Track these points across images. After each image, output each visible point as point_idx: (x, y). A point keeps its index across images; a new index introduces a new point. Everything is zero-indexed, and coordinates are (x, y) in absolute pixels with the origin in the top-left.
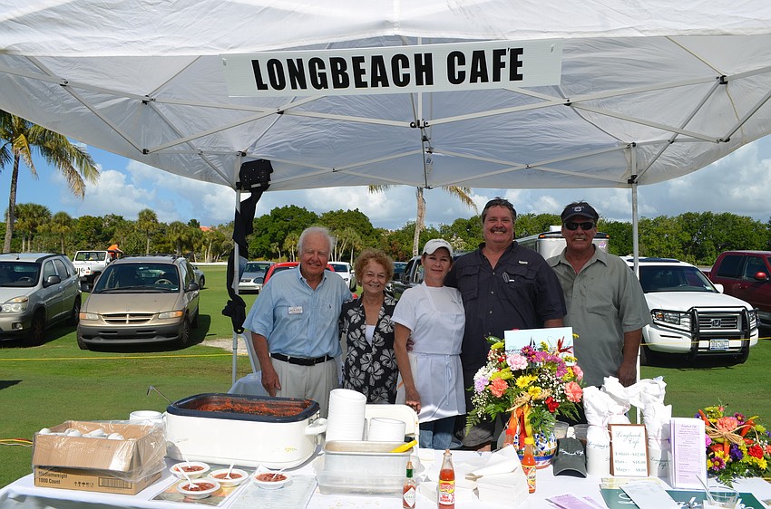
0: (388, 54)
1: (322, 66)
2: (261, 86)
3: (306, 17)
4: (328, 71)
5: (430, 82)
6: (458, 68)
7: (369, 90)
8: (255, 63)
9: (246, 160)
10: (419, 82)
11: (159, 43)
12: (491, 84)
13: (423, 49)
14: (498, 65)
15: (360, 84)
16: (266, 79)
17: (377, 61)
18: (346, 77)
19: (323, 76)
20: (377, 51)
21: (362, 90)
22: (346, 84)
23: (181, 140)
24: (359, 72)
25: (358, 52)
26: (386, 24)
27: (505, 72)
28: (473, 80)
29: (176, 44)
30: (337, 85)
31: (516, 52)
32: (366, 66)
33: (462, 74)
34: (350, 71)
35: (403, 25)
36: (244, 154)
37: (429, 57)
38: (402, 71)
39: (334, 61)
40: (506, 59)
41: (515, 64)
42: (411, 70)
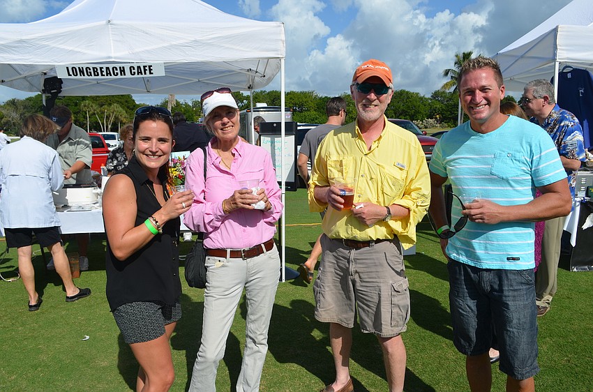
0: (111, 66)
1: (90, 69)
2: (69, 75)
3: (84, 54)
4: (92, 71)
5: (125, 75)
6: (133, 71)
7: (106, 77)
8: (67, 68)
9: (46, 77)
10: (121, 75)
11: (32, 60)
12: (144, 75)
13: (122, 65)
14: (145, 70)
15: (102, 75)
16: (71, 73)
17: (107, 68)
18: (98, 73)
19: (90, 73)
20: (107, 66)
21: (103, 77)
22: (98, 75)
23: (21, 76)
24: (102, 72)
25: (101, 66)
26: (109, 57)
27: (148, 72)
28: (138, 74)
29: (39, 60)
30: (95, 75)
31: (150, 67)
32: (104, 70)
33: (134, 73)
34: (99, 71)
35: (115, 58)
36: (45, 74)
37: (123, 68)
38: (116, 72)
39: (94, 68)
40: (147, 68)
41: (150, 70)
42: (119, 71)
